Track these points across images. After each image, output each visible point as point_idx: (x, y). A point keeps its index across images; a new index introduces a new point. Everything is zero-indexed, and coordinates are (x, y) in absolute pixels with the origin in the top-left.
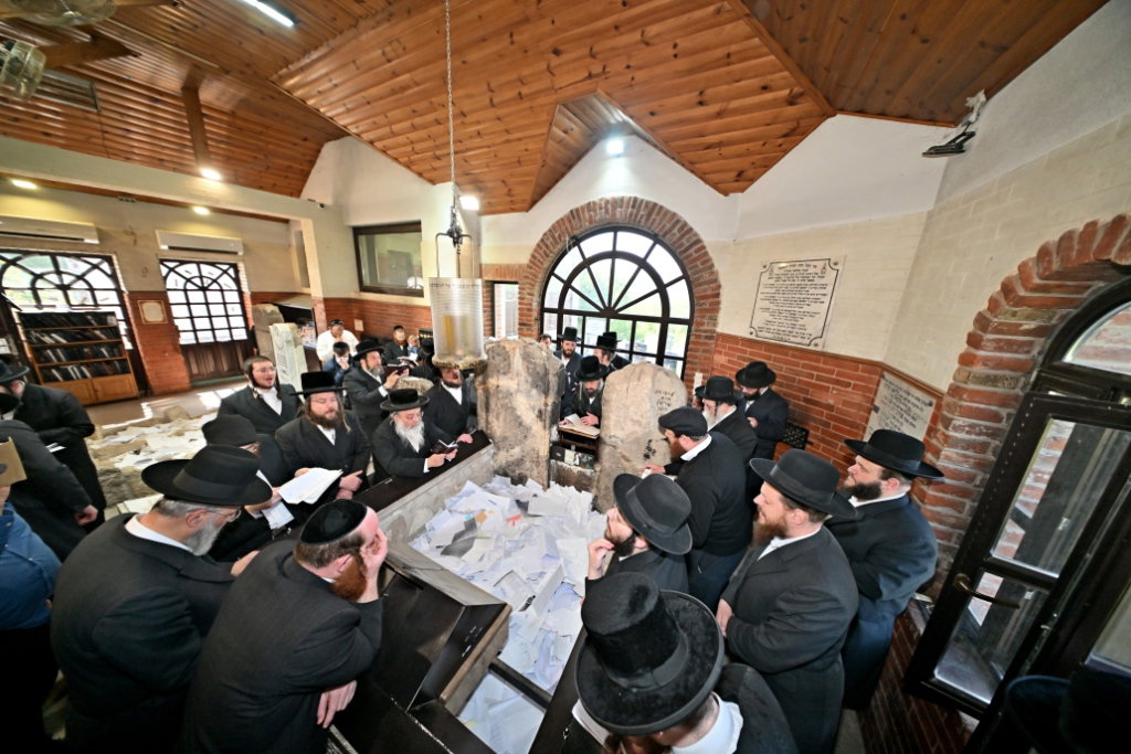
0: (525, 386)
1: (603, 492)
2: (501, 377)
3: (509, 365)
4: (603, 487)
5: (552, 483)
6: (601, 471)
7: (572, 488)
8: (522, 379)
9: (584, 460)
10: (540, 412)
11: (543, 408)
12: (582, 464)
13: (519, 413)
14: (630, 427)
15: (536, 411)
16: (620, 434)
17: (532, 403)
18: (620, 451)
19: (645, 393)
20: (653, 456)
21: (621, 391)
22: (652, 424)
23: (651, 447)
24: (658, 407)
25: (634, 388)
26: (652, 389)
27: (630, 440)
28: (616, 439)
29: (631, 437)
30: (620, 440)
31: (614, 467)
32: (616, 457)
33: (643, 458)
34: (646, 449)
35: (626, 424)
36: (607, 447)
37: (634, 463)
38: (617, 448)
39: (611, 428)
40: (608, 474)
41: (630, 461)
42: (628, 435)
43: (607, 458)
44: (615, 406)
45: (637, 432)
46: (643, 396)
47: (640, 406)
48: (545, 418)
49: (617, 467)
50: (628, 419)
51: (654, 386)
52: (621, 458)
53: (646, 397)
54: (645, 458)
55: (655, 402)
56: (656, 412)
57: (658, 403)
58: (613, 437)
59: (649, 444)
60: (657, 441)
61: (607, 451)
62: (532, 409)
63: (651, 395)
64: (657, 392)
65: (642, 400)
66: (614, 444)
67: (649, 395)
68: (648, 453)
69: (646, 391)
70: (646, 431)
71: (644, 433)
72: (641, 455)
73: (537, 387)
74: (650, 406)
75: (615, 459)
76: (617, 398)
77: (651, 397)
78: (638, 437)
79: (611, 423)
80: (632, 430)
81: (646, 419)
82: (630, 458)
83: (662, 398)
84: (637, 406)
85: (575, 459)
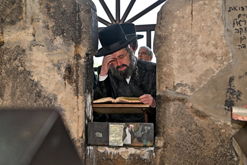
9: (139, 134)
10: (69, 69)
12: (134, 142)
14: (201, 66)
16: (188, 79)
18: (190, 104)
19: (216, 13)
20: (239, 101)
21: (183, 17)
22: (231, 55)
23: (233, 88)
24: (236, 29)
25: (200, 10)
26: (224, 5)
27: (204, 84)
28: (184, 88)
29: (205, 80)
30: (189, 88)
31: (185, 132)
32: (186, 115)
33: (224, 107)
34: (227, 92)
35: (196, 63)
36: (171, 103)
37: (212, 118)
38: (187, 102)
39: (175, 73)
40: (178, 146)
41: (207, 116)
42: (200, 77)
43: (173, 121)
44: (177, 39)
45: (212, 70)
46: (214, 19)
47: (212, 32)
48: (78, 77)
49: (190, 131)
50: (197, 55)
51: (225, 3)
52: (193, 115)
53: (218, 19)
54: (227, 107)
55: (231, 23)
56: (233, 36)
57: (234, 23)
58: (179, 87)
59: (231, 86)
60: (240, 77)
61: (172, 110)
62: (56, 68)
63: (224, 15)
64: (231, 9)
65: (213, 24)
66: (181, 96)
67: (221, 14)
68: (230, 98)
69: (216, 10)
70: (224, 65)
71: (221, 71)
72: (221, 104)
73: (63, 33)
74: (224, 30)
75: (186, 119)
76: (179, 28)
77: (223, 18)
78: (214, 78)
79: (174, 67)
80: (205, 69)
81: (221, 48)
82: (207, 112)
83: (239, 17)
84: (208, 32)
85: (125, 136)
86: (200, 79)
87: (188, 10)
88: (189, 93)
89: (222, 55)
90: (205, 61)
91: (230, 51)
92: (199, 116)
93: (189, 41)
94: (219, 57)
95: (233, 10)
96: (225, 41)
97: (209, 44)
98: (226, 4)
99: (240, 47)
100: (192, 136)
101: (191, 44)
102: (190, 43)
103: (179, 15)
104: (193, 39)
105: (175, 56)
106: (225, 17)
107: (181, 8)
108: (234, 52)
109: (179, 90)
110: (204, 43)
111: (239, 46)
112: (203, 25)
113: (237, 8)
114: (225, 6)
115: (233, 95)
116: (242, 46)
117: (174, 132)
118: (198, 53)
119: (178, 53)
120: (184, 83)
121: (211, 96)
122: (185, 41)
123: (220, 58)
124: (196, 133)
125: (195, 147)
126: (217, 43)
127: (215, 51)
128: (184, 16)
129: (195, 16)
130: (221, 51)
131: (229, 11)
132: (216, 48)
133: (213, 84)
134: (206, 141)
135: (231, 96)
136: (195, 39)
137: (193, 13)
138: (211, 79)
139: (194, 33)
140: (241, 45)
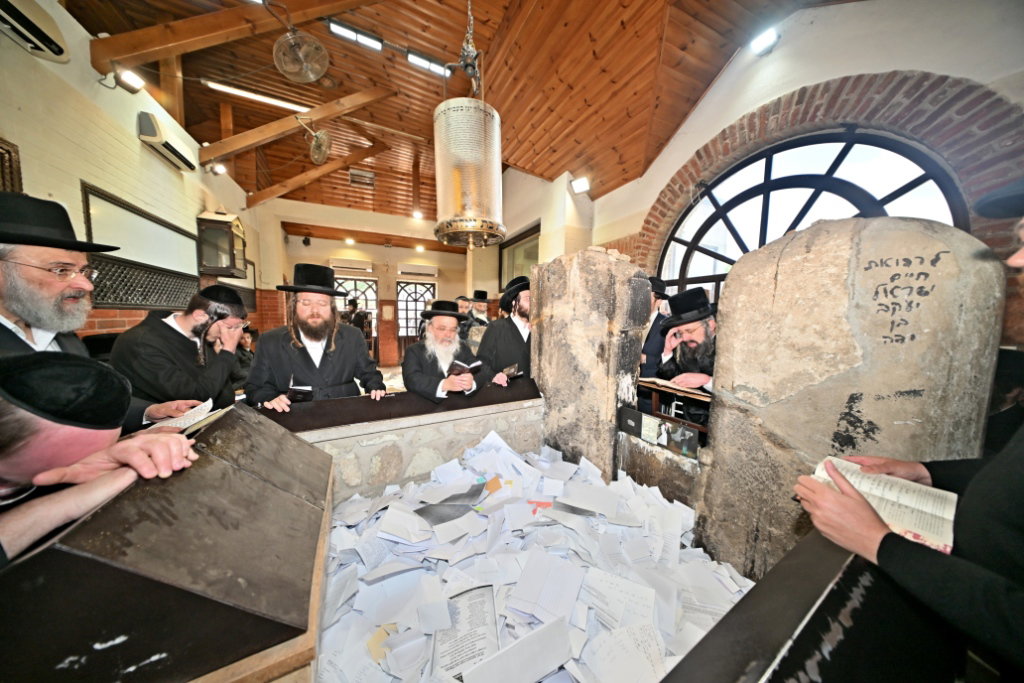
0: (583, 309)
1: (718, 512)
2: (557, 303)
3: (565, 282)
4: (719, 500)
5: (621, 474)
6: (713, 465)
7: (656, 490)
8: (580, 299)
9: (677, 437)
10: (602, 347)
11: (606, 339)
12: (671, 445)
13: (574, 352)
14: (785, 364)
15: (597, 346)
16: (758, 381)
17: (591, 334)
18: (760, 421)
19: (831, 275)
20: (869, 440)
21: (758, 285)
22: (859, 352)
23: (857, 414)
24: (880, 305)
25: (793, 271)
26: (854, 260)
27: (787, 395)
28: (749, 394)
29: (792, 389)
30: (759, 395)
31: (745, 459)
32: (749, 434)
33: (832, 443)
34: (842, 419)
35: (775, 358)
36: (727, 411)
37: (802, 453)
38: (752, 415)
39: (736, 369)
40: (731, 474)
41: (791, 447)
42: (781, 383)
43: (727, 436)
44: (744, 319)
45: (810, 374)
46: (823, 285)
47: (816, 309)
48: (609, 356)
49: (753, 459)
50: (778, 346)
51: (859, 252)
52: (762, 438)
53: (834, 285)
54: (837, 445)
55: (867, 293)
56: (869, 318)
57: (877, 293)
58: (740, 390)
59: (851, 408)
60: (879, 398)
61: (726, 420)
62: (591, 344)
63: (851, 277)
64: (873, 265)
65: (820, 294)
66: (743, 405)
67: (845, 277)
68: (847, 430)
69: (833, 270)
70: (839, 370)
71: (830, 378)
72: (824, 436)
73: (598, 308)
74: (847, 305)
75: (748, 440)
76: (749, 302)
77: (850, 282)
78: (811, 388)
79: (735, 359)
80: (793, 371)
81: (836, 339)
82: (790, 441)
83: (893, 279)
84: (807, 310)
85: (660, 435)
86: (781, 386)
87: (770, 271)
88: (757, 402)
89: (834, 351)
90: (795, 358)
91: (857, 344)
92: (774, 443)
93: (766, 322)
94: (828, 354)
95: (877, 265)
96: (846, 327)
97: (807, 330)
98: (859, 256)
99: (888, 340)
100: (757, 468)
101: (769, 328)
102: (768, 325)
103: (751, 281)
104: (773, 320)
105: (738, 345)
106: (853, 281)
107: (757, 269)
108: (869, 349)
109: (740, 395)
110: (795, 328)
111: (885, 337)
112: (797, 296)
113: (889, 262)
114: (858, 259)
115: (856, 427)
116: (895, 338)
117: (728, 451)
118: (781, 343)
119: (743, 339)
120: (750, 386)
121: (804, 418)
122: (758, 322)
123: (829, 357)
124: (765, 467)
125: (762, 487)
126: (826, 329)
127: (819, 343)
128: (761, 282)
129: (782, 281)
130: (833, 344)
131: (866, 269)
132: (823, 338)
133: (810, 399)
134: (783, 485)
135: (851, 428)
136: (778, 321)
137: (779, 277)
138: (805, 388)
139: (776, 310)
140: (892, 335)
